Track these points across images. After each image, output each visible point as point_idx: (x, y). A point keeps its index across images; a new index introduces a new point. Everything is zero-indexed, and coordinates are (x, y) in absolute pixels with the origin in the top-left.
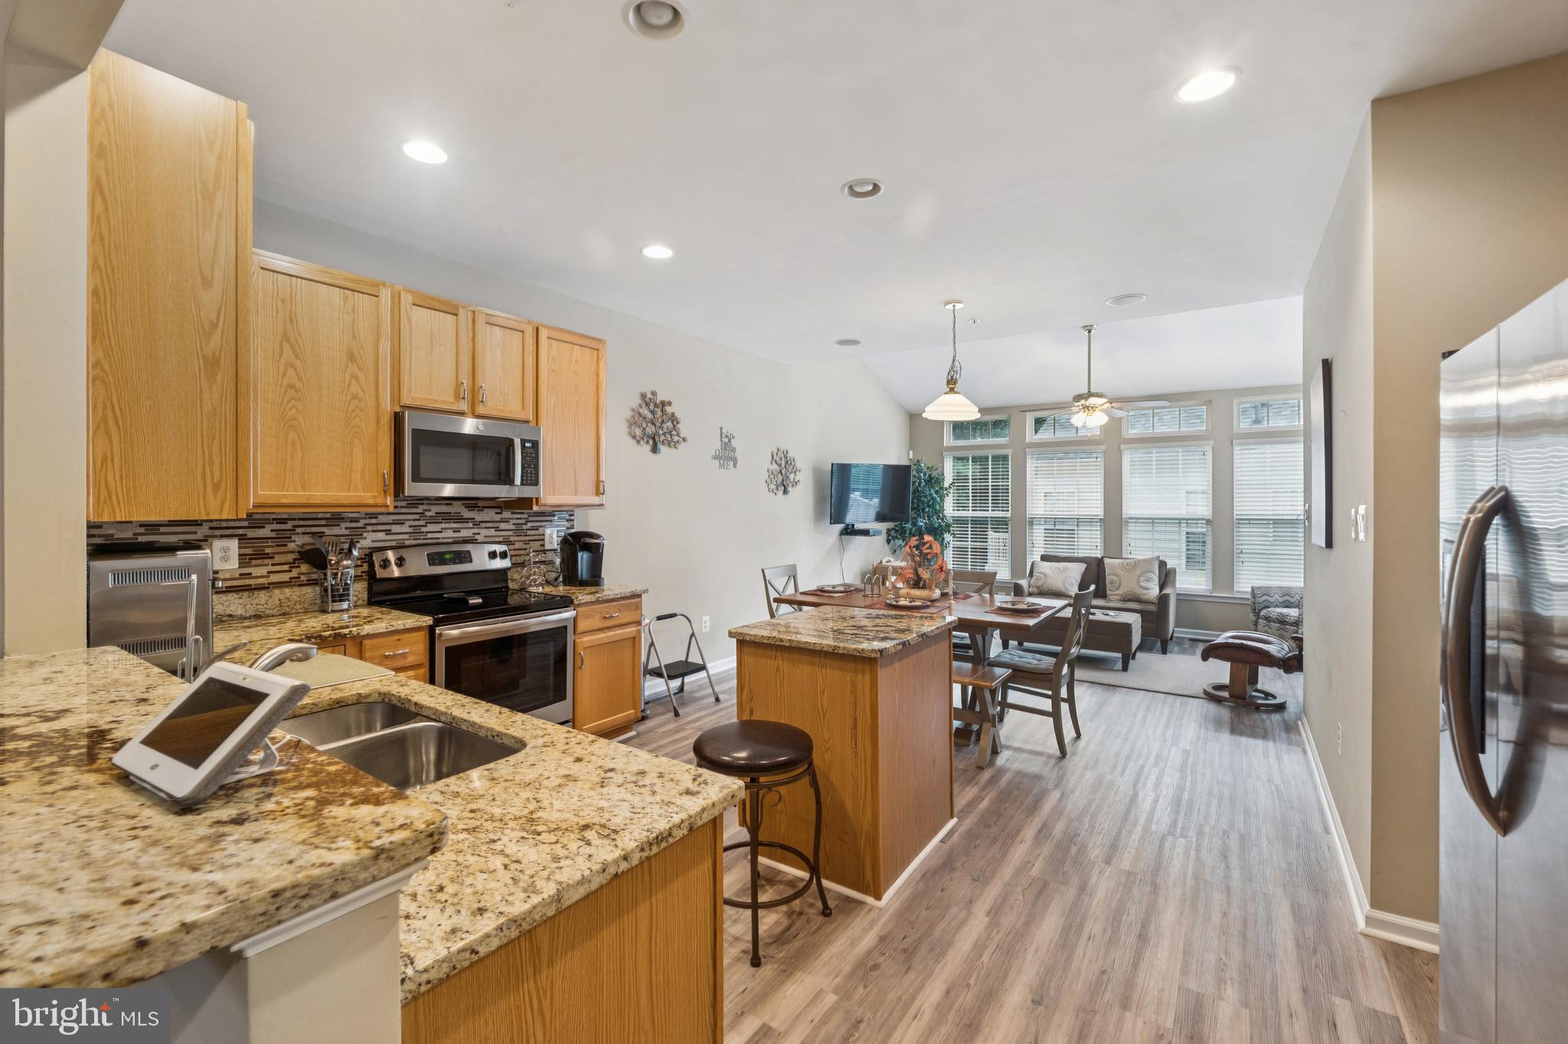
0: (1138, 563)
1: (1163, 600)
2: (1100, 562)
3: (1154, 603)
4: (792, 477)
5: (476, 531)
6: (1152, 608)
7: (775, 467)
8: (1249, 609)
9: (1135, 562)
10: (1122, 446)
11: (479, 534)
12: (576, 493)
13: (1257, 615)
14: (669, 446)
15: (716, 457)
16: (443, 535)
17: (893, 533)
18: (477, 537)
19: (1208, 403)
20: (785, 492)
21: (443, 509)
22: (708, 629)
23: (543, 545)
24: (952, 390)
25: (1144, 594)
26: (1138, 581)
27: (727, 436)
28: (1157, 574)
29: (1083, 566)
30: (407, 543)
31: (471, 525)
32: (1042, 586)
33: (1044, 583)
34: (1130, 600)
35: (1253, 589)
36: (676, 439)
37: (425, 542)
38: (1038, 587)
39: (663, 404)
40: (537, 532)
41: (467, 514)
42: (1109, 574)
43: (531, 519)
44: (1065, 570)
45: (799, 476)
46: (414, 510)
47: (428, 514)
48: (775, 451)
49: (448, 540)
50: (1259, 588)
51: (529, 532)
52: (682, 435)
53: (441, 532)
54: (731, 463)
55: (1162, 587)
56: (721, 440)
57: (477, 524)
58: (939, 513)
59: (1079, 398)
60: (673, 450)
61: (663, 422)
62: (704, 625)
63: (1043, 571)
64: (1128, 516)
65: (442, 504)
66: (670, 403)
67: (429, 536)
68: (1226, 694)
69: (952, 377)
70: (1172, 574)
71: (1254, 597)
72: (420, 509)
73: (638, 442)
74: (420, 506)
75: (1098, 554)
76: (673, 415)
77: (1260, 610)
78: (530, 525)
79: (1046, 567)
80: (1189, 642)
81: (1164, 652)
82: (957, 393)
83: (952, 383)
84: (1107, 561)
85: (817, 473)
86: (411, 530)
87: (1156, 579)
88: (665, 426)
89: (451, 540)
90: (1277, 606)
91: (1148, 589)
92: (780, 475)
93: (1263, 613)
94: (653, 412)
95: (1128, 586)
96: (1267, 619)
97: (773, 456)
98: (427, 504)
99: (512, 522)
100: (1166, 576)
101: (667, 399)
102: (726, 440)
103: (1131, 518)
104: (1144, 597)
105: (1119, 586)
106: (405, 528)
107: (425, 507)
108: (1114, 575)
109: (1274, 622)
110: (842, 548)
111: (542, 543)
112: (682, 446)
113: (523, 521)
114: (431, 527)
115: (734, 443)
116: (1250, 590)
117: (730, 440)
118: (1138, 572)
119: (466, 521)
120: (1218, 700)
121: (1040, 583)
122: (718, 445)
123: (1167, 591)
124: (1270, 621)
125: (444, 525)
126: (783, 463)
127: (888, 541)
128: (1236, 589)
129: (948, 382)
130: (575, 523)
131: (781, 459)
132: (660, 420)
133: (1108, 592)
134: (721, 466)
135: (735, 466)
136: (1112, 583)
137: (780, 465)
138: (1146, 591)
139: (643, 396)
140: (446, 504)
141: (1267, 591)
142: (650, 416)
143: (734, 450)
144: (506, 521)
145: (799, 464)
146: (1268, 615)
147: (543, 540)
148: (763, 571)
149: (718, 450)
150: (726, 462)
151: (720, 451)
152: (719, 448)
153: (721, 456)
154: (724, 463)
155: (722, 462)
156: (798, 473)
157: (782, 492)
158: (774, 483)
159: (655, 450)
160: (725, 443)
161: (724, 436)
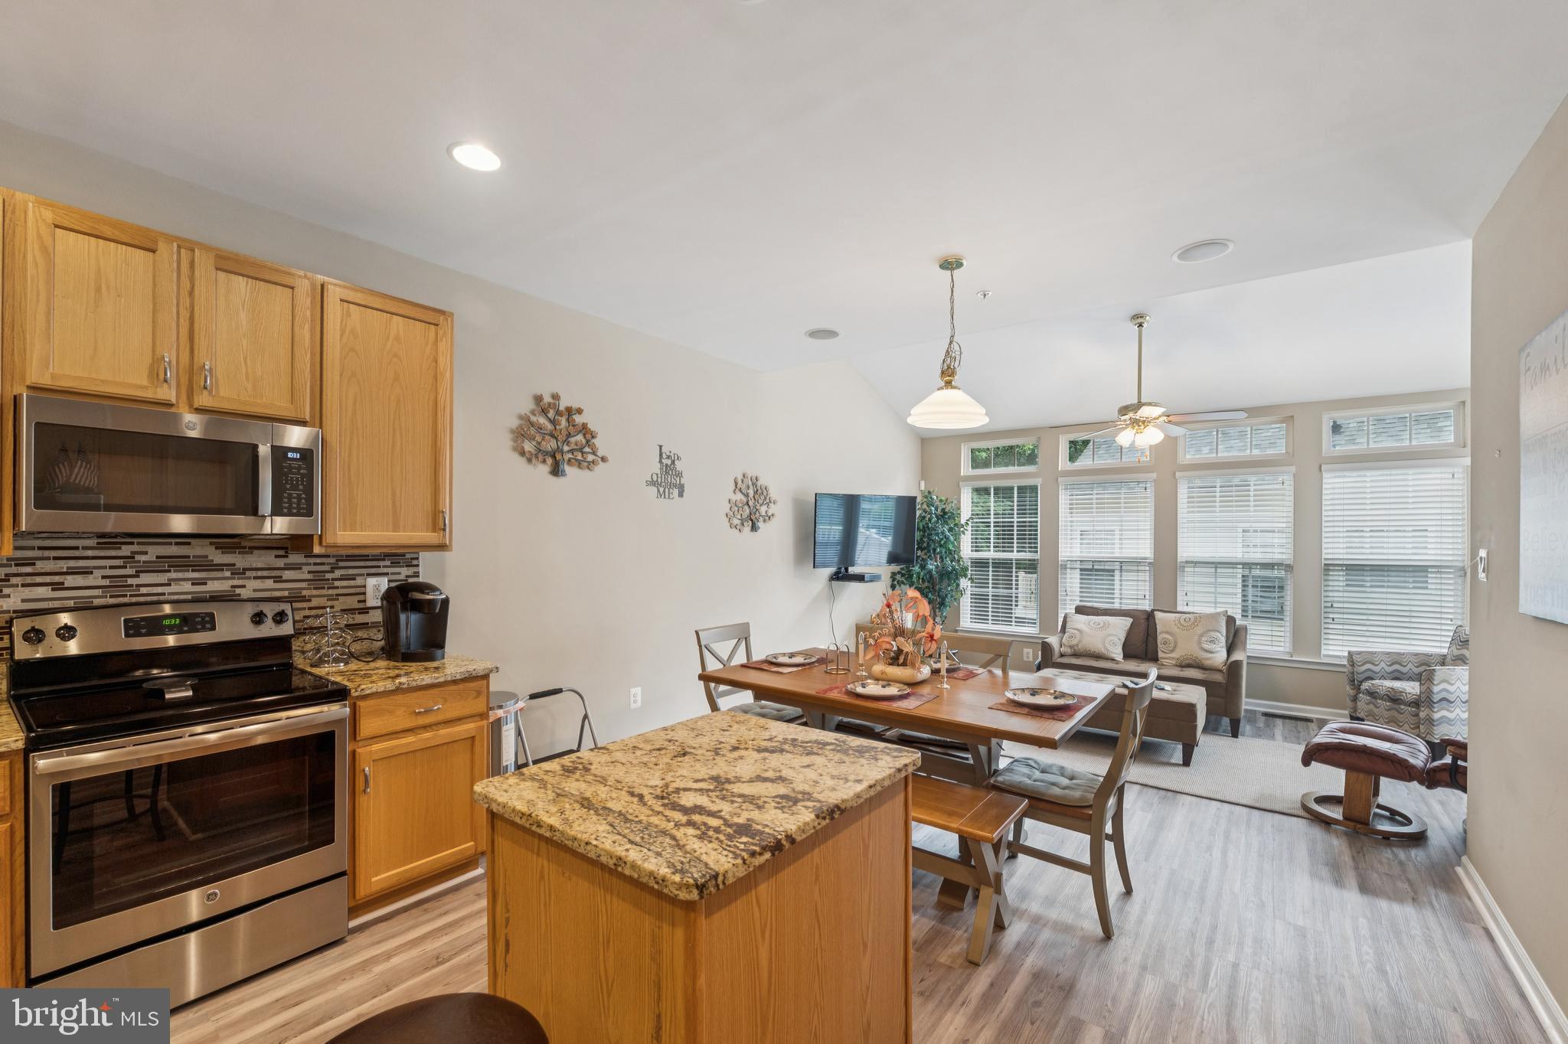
0: (1199, 618)
1: (1234, 669)
2: (1150, 616)
3: (1220, 671)
4: (763, 509)
5: (236, 582)
6: (1218, 678)
7: (739, 497)
8: (1344, 679)
9: (1196, 618)
10: (1178, 474)
11: (244, 586)
12: (396, 528)
13: (1356, 686)
14: (580, 466)
15: (652, 483)
16: (174, 588)
17: (898, 577)
18: (238, 591)
19: (1289, 419)
20: (754, 528)
21: (173, 550)
22: (639, 703)
23: (365, 601)
24: (948, 384)
25: (1207, 659)
26: (1199, 643)
27: (668, 457)
28: (1224, 634)
29: (1127, 622)
30: (97, 602)
31: (228, 574)
32: (1077, 645)
33: (1080, 642)
34: (1189, 666)
35: (1349, 652)
36: (590, 458)
37: (134, 600)
38: (1071, 647)
39: (569, 411)
40: (352, 583)
41: (218, 557)
42: (1162, 632)
43: (341, 564)
44: (1106, 626)
45: (773, 509)
46: (113, 553)
47: (143, 558)
48: (740, 478)
49: (182, 597)
50: (1360, 653)
51: (337, 583)
52: (600, 453)
53: (169, 585)
54: (676, 492)
55: (1230, 650)
56: (660, 462)
57: (241, 573)
58: (953, 554)
59: (1124, 410)
60: (587, 472)
61: (569, 435)
62: (632, 699)
63: (1078, 626)
64: (1184, 560)
65: (171, 544)
66: (580, 411)
67: (144, 590)
68: (1335, 813)
69: (949, 367)
70: (1243, 633)
71: (1353, 665)
72: (126, 551)
73: (529, 460)
74: (123, 547)
75: (1147, 606)
76: (584, 426)
77: (1361, 682)
78: (338, 573)
79: (1081, 621)
80: (1263, 718)
81: (1235, 733)
82: (955, 388)
83: (948, 375)
84: (1158, 615)
85: (798, 504)
86: (106, 582)
87: (1223, 640)
88: (572, 440)
89: (189, 597)
90: (1383, 678)
91: (1212, 652)
92: (746, 507)
93: (1365, 685)
94: (553, 422)
95: (1187, 648)
96: (1372, 694)
97: (736, 484)
98: (138, 544)
99: (305, 569)
100: (1235, 637)
101: (575, 405)
102: (669, 462)
103: (1187, 562)
104: (1207, 663)
105: (1175, 647)
106: (95, 579)
107: (135, 548)
108: (1167, 633)
109: (1382, 699)
110: (832, 597)
111: (361, 597)
112: (601, 467)
113: (327, 568)
114: (145, 578)
115: (679, 465)
116: (1346, 654)
117: (673, 462)
118: (1199, 630)
119: (220, 567)
120: (1326, 822)
121: (1074, 642)
122: (656, 468)
123: (1238, 656)
124: (1375, 698)
125: (173, 575)
126: (751, 492)
127: (893, 587)
128: (1324, 652)
129: (943, 373)
130: (421, 569)
131: (748, 487)
132: (564, 433)
133: (1161, 654)
134: (660, 495)
135: (681, 495)
136: (1165, 643)
137: (747, 495)
138: (1213, 655)
139: (538, 399)
140: (177, 544)
141: (1370, 658)
142: (550, 426)
143: (679, 475)
144: (297, 567)
145: (773, 494)
146: (1373, 689)
147: (364, 594)
148: (697, 633)
149: (657, 475)
150: (667, 490)
151: (660, 476)
152: (658, 472)
153: (661, 482)
154: (664, 491)
155: (661, 489)
156: (772, 505)
157: (750, 528)
158: (739, 517)
159: (556, 471)
160: (667, 465)
161: (664, 456)
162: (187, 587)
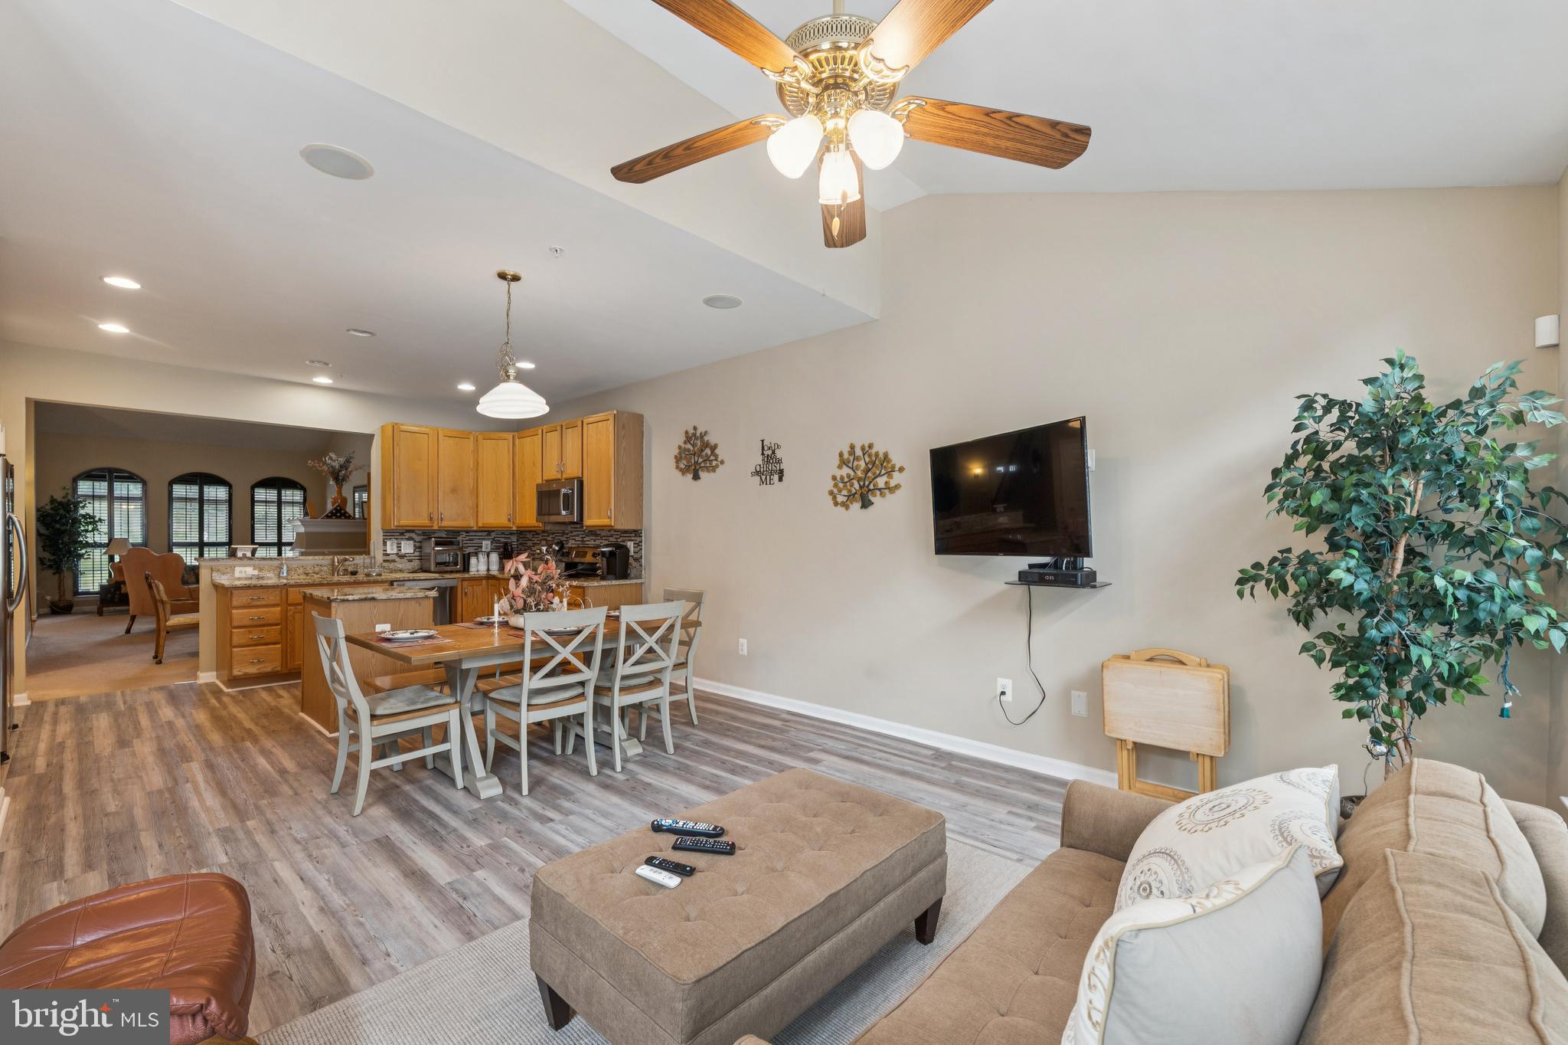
4: (879, 480)
7: (845, 470)
15: (757, 473)
20: (866, 504)
27: (769, 448)
36: (715, 463)
39: (701, 435)
45: (897, 478)
52: (720, 458)
54: (776, 477)
56: (763, 454)
61: (702, 451)
66: (706, 433)
73: (684, 474)
92: (855, 481)
94: (694, 445)
97: (841, 457)
102: (769, 452)
115: (779, 454)
117: (774, 452)
122: (759, 460)
126: (861, 462)
131: (857, 458)
132: (700, 450)
134: (763, 482)
135: (780, 479)
137: (854, 467)
139: (685, 433)
142: (692, 449)
143: (780, 461)
145: (896, 460)
149: (760, 465)
150: (768, 477)
151: (762, 466)
152: (761, 463)
153: (764, 471)
154: (766, 478)
155: (763, 477)
156: (896, 475)
157: (859, 504)
158: (845, 492)
159: (696, 477)
160: (768, 455)
161: (766, 448)
162: (592, 542)
